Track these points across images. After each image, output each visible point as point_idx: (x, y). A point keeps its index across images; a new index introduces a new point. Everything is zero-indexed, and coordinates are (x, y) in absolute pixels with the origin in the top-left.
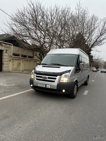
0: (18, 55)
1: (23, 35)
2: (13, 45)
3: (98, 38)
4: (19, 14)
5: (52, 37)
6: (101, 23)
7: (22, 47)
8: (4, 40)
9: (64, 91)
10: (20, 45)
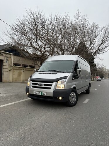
0: (19, 65)
1: (24, 45)
2: (13, 55)
3: (100, 46)
4: (19, 24)
5: (53, 46)
6: (102, 31)
7: (23, 57)
8: (5, 50)
9: (60, 98)
10: (21, 54)
